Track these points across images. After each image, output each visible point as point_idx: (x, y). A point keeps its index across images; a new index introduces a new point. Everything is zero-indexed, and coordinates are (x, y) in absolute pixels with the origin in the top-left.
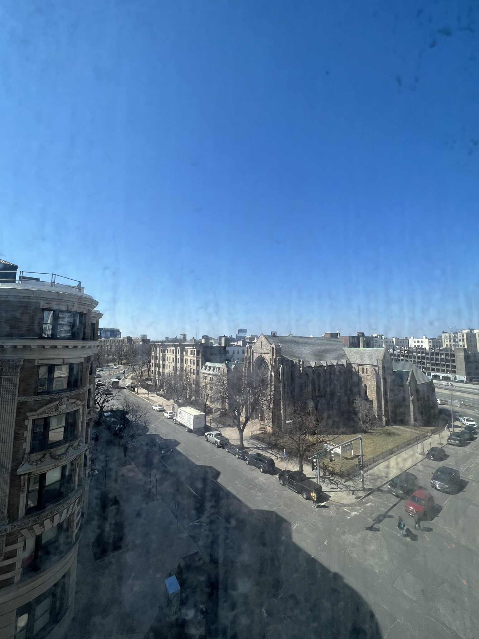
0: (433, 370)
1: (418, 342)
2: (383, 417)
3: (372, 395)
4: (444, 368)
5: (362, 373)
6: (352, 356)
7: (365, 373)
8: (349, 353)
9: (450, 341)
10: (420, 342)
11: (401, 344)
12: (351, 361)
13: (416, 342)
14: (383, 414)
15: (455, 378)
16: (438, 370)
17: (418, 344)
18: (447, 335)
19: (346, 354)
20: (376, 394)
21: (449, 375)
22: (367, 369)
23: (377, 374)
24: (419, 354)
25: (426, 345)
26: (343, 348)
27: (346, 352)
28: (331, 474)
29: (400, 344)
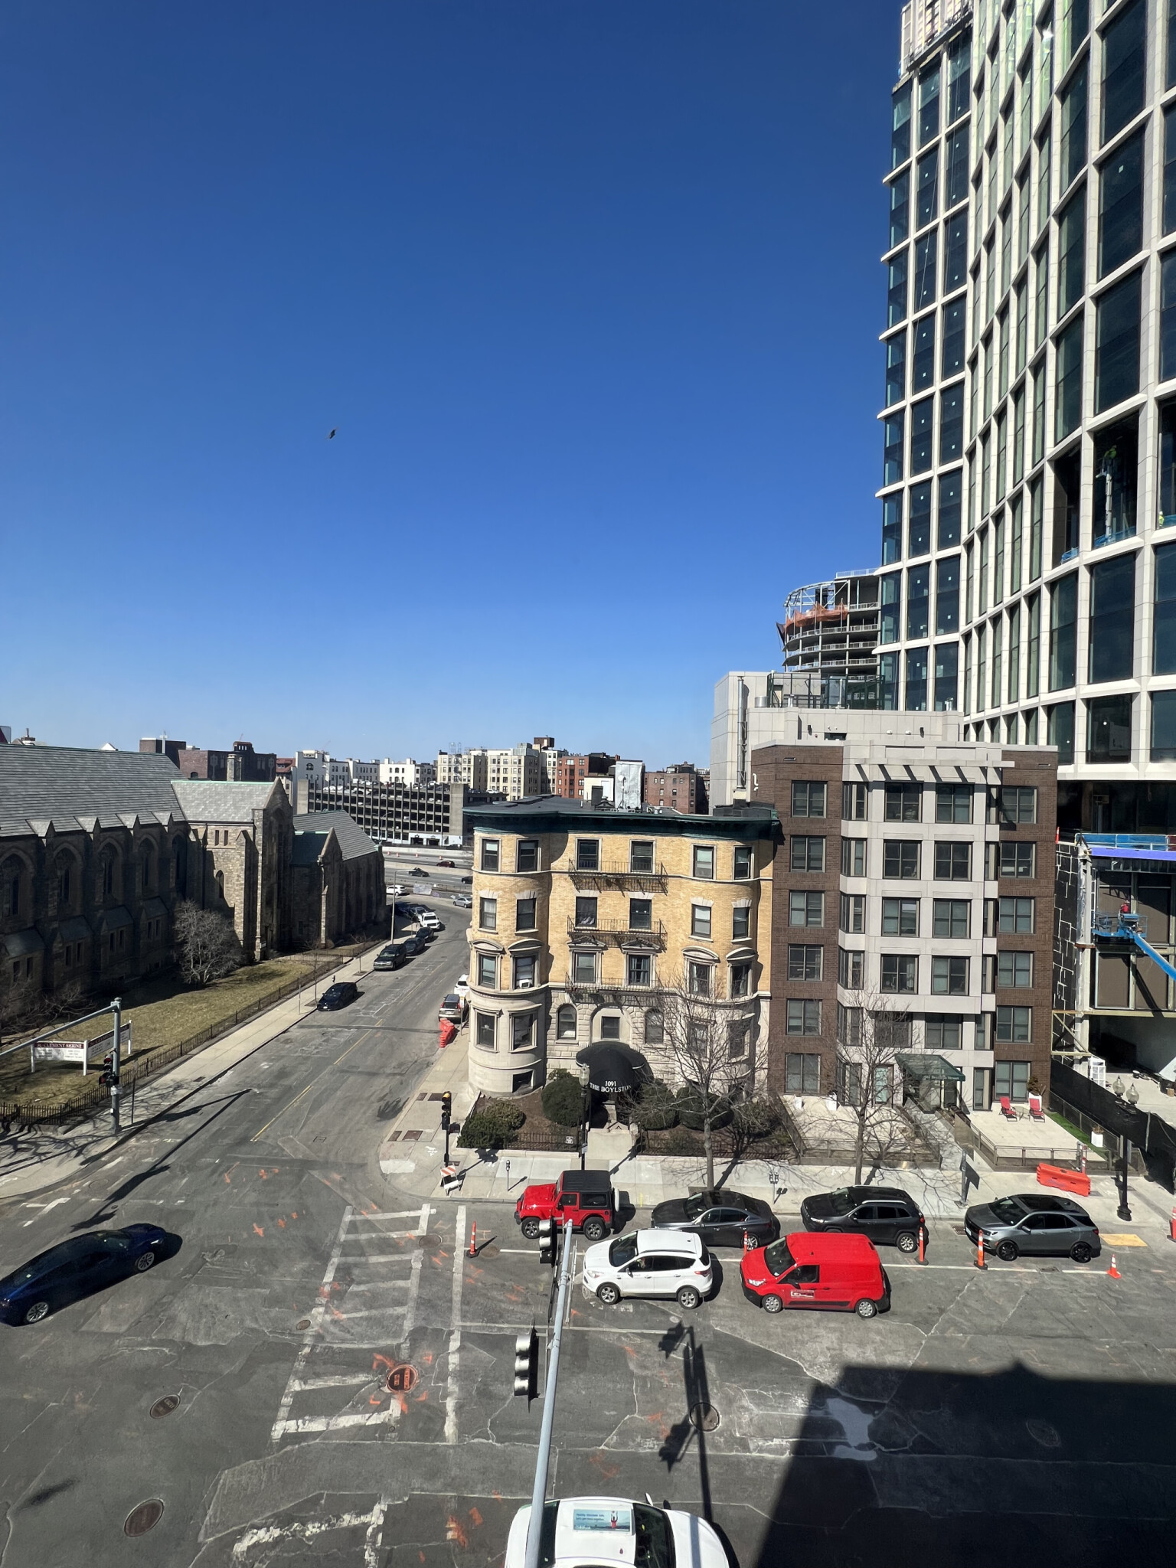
0: (414, 827)
1: (397, 770)
2: (258, 941)
3: (235, 896)
4: (431, 823)
5: (214, 843)
6: (193, 801)
7: (221, 844)
8: (187, 794)
9: (450, 769)
10: (401, 770)
11: (365, 774)
12: (187, 815)
13: (394, 770)
14: (258, 936)
15: (447, 841)
16: (421, 828)
17: (397, 775)
18: (446, 757)
19: (179, 796)
20: (243, 892)
21: (438, 836)
22: (226, 832)
23: (250, 845)
24: (392, 797)
25: (409, 777)
26: (172, 782)
27: (178, 790)
28: (26, 1127)
29: (363, 774)
